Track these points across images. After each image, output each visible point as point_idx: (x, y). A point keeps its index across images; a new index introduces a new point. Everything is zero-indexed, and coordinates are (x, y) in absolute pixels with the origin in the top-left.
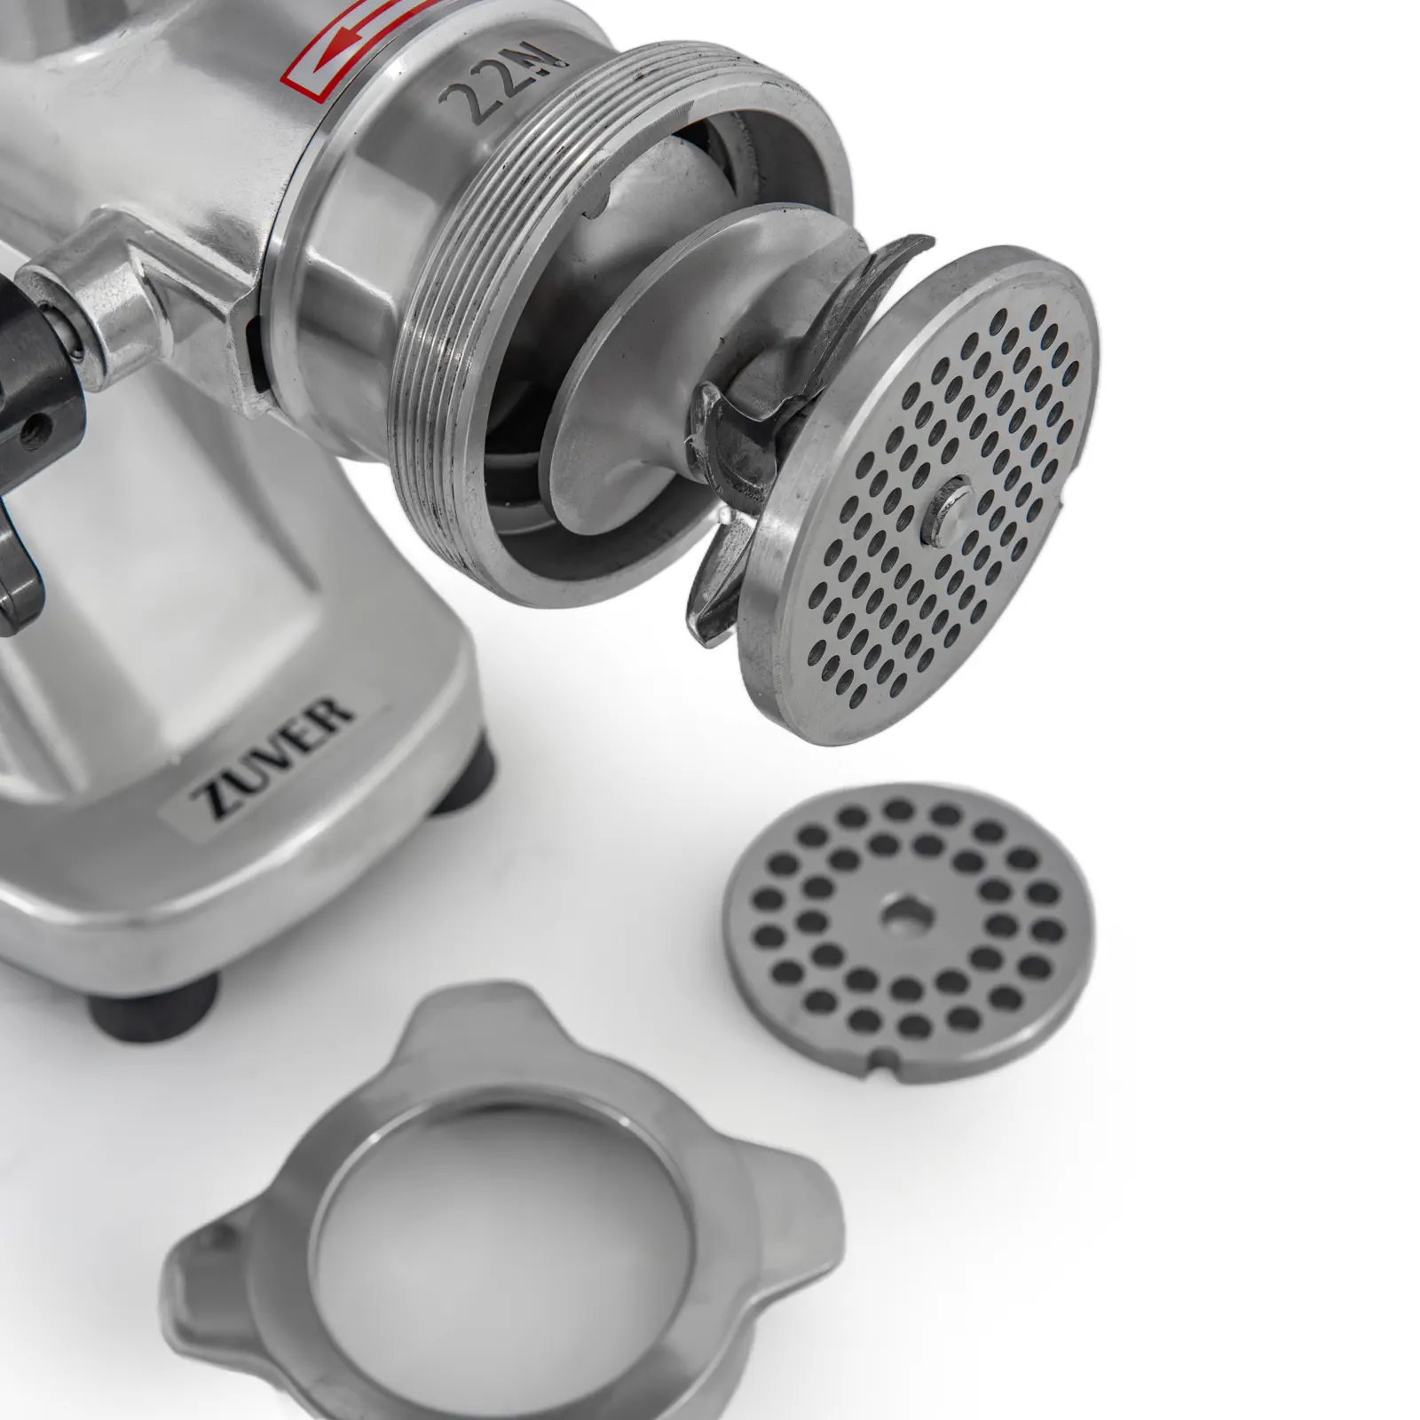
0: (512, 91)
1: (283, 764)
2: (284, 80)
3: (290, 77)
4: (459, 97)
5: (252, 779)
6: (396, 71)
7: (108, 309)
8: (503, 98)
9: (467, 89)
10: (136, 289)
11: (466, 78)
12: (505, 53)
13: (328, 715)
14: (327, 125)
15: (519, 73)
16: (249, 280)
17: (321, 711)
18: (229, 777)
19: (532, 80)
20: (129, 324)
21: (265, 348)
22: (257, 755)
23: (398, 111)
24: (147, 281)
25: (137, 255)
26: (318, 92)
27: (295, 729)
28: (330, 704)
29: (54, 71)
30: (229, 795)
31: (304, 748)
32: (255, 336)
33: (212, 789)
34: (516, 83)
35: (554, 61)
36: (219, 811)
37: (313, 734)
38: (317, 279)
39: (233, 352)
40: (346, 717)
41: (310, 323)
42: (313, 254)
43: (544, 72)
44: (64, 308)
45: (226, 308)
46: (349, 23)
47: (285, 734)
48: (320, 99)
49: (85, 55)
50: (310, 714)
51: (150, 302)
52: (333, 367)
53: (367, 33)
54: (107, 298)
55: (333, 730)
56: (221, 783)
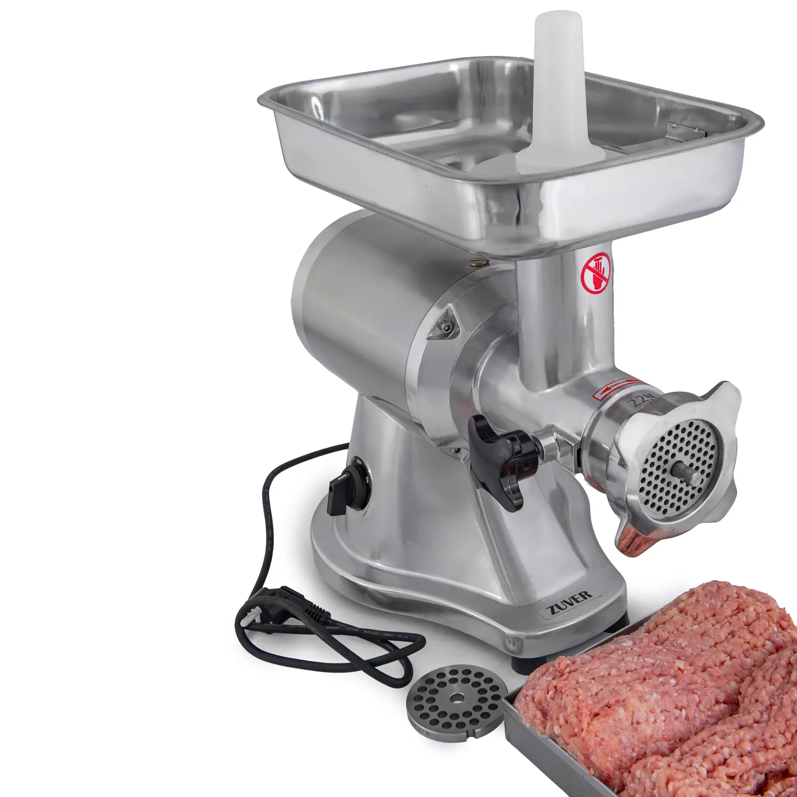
0: (644, 402)
1: (572, 604)
2: (593, 396)
3: (595, 396)
4: (632, 402)
5: (563, 607)
6: (617, 396)
7: (546, 444)
8: (641, 402)
9: (634, 401)
10: (554, 441)
11: (634, 398)
12: (643, 395)
13: (585, 595)
14: (600, 407)
15: (646, 399)
16: (579, 439)
17: (583, 594)
18: (556, 605)
19: (648, 400)
20: (551, 448)
21: (581, 456)
22: (564, 601)
23: (616, 406)
24: (556, 440)
25: (555, 434)
26: (600, 399)
27: (576, 597)
28: (586, 593)
29: (542, 395)
30: (556, 609)
31: (578, 602)
32: (579, 453)
33: (552, 608)
34: (645, 400)
35: (654, 397)
36: (553, 613)
37: (581, 599)
38: (594, 444)
39: (573, 456)
40: (590, 596)
41: (592, 454)
42: (593, 437)
43: (651, 399)
44: (536, 442)
45: (573, 445)
46: (609, 386)
47: (573, 598)
48: (601, 400)
49: (549, 390)
50: (580, 594)
51: (556, 444)
52: (596, 462)
53: (613, 388)
54: (547, 442)
55: (586, 598)
56: (554, 606)
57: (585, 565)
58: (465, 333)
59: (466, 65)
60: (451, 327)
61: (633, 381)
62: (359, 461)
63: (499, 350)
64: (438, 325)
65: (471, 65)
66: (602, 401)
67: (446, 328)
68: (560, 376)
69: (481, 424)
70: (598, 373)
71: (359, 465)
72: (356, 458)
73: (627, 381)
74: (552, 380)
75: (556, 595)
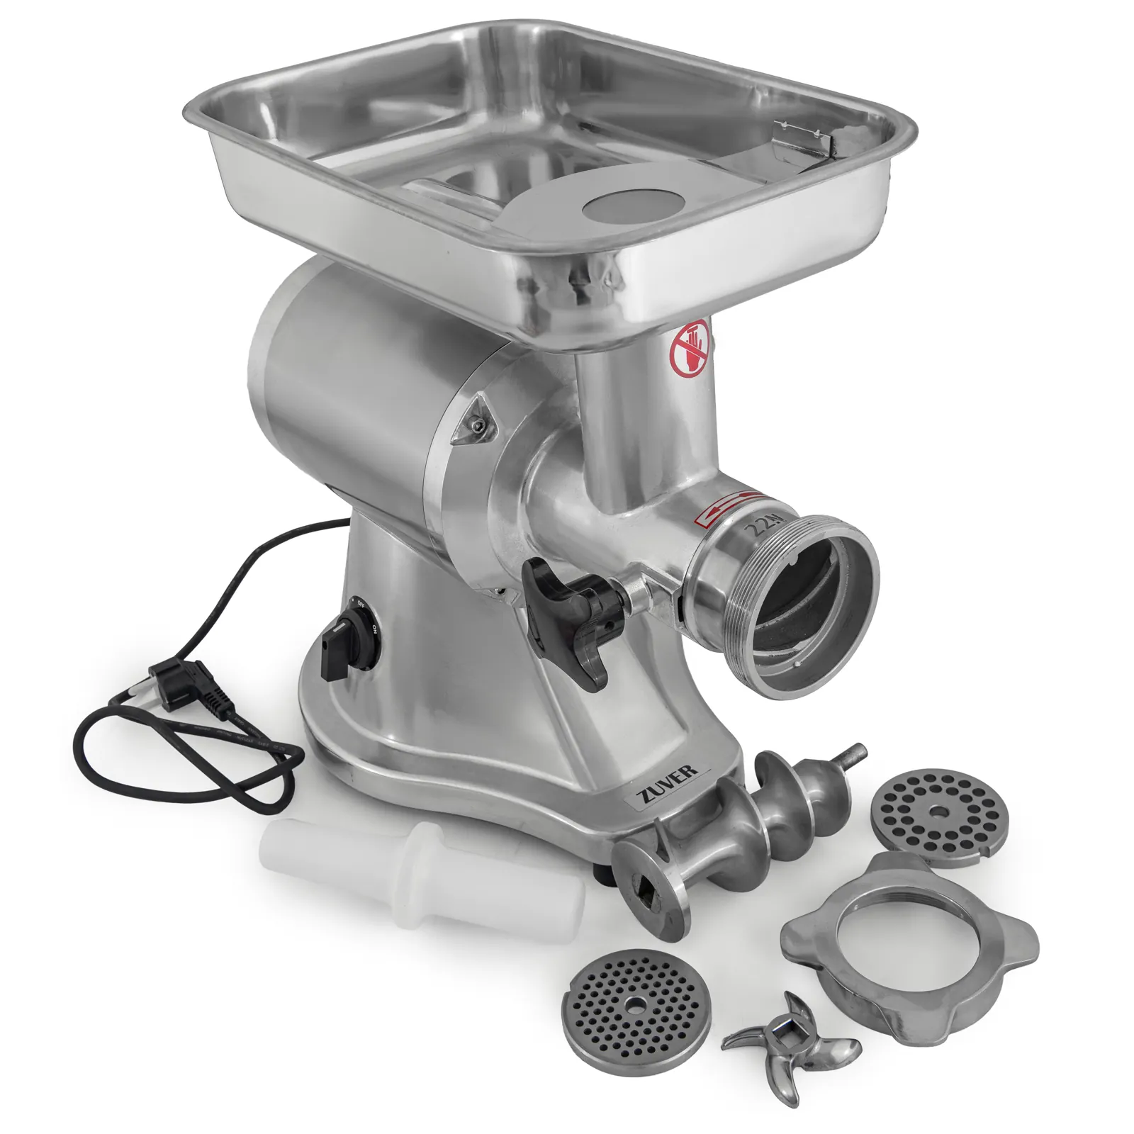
0: (768, 527)
1: (671, 786)
2: (695, 522)
3: (697, 521)
4: (752, 528)
5: (659, 790)
6: (730, 521)
7: (634, 591)
8: (765, 529)
9: (754, 526)
10: (643, 586)
11: (753, 523)
12: (766, 516)
13: (688, 771)
14: (707, 538)
15: (770, 523)
16: (680, 583)
17: (685, 769)
18: (650, 789)
19: (774, 525)
20: (640, 597)
21: (683, 606)
22: (660, 782)
23: (730, 534)
24: (647, 584)
25: (644, 576)
26: (706, 525)
27: (675, 775)
28: (688, 767)
29: (621, 519)
30: (650, 795)
31: (679, 782)
32: (681, 602)
33: (644, 793)
34: (769, 525)
35: (782, 520)
36: (647, 800)
37: (682, 777)
38: (702, 587)
39: (673, 607)
40: (695, 772)
41: (699, 601)
42: (699, 579)
43: (778, 523)
44: (618, 590)
45: (672, 593)
46: (717, 505)
47: (671, 776)
48: (707, 528)
49: (628, 514)
50: (681, 770)
51: (647, 591)
52: (704, 612)
53: (722, 509)
54: (634, 588)
55: (689, 776)
56: (648, 791)
57: (683, 726)
58: (505, 431)
59: (474, 33)
60: (484, 425)
61: (750, 494)
62: (360, 604)
63: (554, 452)
64: (466, 423)
65: (481, 34)
66: (709, 529)
67: (478, 427)
68: (647, 492)
69: (540, 572)
70: (698, 486)
71: (361, 608)
72: (356, 598)
73: (741, 495)
74: (635, 499)
75: (647, 773)
